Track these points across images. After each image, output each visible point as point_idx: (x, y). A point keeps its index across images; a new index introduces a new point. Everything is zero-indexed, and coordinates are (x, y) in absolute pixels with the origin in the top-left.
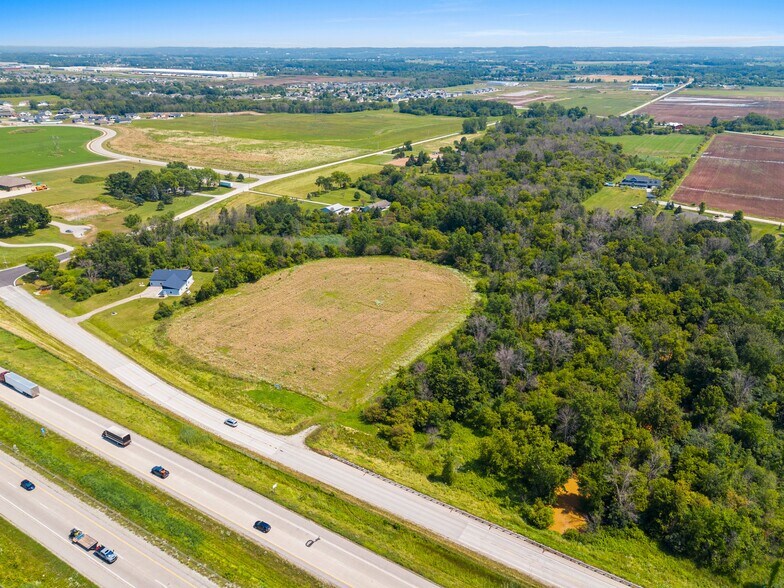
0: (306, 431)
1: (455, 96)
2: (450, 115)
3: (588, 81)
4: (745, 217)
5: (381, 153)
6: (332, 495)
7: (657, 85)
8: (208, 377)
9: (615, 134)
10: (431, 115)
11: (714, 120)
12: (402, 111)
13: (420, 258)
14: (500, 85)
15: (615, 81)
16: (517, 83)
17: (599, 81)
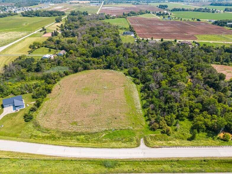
0: (141, 142)
1: (37, 9)
2: (44, 16)
3: (75, 3)
4: (164, 40)
5: (35, 32)
6: (178, 160)
7: (97, 4)
9: (103, 19)
10: (36, 17)
11: (124, 13)
12: (24, 16)
13: (98, 69)
14: (49, 5)
15: (83, 3)
16: (54, 4)
17: (78, 3)
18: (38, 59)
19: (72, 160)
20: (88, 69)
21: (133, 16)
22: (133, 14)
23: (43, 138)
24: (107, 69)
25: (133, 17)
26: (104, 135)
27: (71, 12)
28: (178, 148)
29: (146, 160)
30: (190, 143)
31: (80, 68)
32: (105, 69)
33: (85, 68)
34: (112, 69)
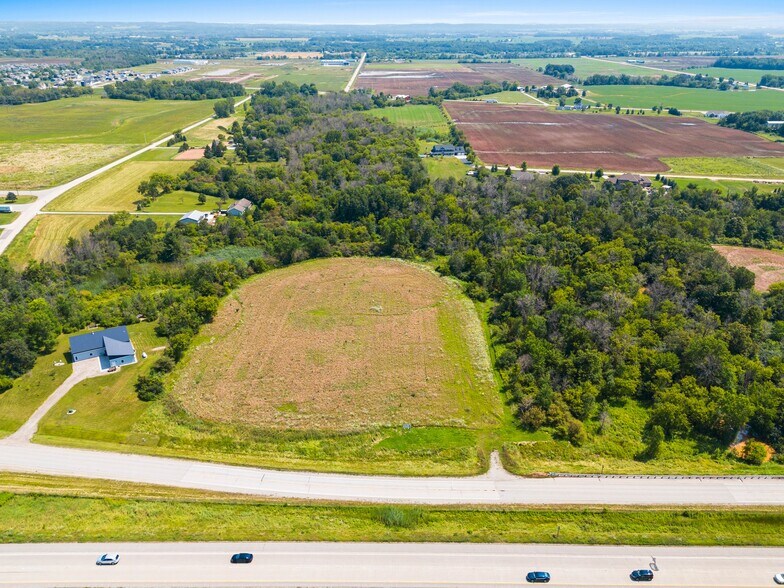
0: (492, 461)
1: (154, 76)
2: (176, 99)
3: (274, 58)
4: (561, 171)
5: (153, 147)
7: (344, 61)
8: (313, 444)
9: (365, 109)
10: (152, 100)
11: (431, 90)
12: (113, 97)
13: (353, 254)
14: (190, 64)
15: (300, 58)
16: (206, 62)
17: (285, 57)
18: (167, 226)
19: (285, 506)
20: (324, 255)
21: (460, 98)
22: (462, 91)
23: (198, 444)
24: (381, 256)
25: (462, 100)
26: (379, 440)
27: (262, 86)
28: (603, 479)
29: (507, 510)
30: (641, 466)
31: (298, 252)
32: (377, 254)
33: (316, 253)
34: (397, 255)
